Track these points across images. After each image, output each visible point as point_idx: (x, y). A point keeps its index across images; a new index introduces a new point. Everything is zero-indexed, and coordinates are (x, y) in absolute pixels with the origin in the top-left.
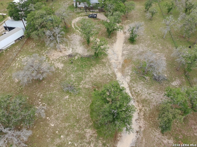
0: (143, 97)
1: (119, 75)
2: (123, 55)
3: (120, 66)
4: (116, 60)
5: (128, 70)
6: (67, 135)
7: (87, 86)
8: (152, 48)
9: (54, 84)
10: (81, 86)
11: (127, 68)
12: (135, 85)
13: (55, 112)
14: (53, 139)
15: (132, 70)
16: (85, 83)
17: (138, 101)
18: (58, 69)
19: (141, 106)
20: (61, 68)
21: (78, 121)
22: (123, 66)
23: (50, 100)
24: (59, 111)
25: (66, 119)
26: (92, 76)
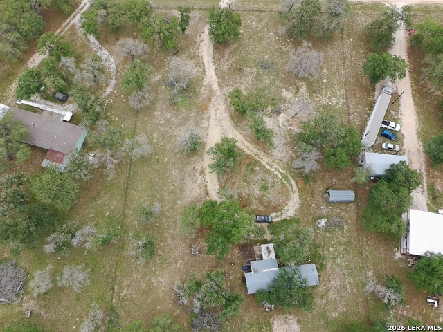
0: (192, 62)
1: (215, 86)
2: (208, 119)
3: (213, 99)
4: (218, 109)
5: (204, 92)
6: (257, 27)
7: (249, 70)
8: (168, 133)
9: (284, 70)
10: (255, 69)
11: (205, 96)
12: (199, 74)
13: (273, 44)
14: (267, 24)
15: (199, 93)
16: (251, 73)
17: (199, 57)
18: (287, 90)
19: (197, 52)
20: (284, 90)
21: (251, 37)
22: (209, 99)
23: (281, 53)
24: (269, 44)
25: (261, 39)
26: (245, 82)
